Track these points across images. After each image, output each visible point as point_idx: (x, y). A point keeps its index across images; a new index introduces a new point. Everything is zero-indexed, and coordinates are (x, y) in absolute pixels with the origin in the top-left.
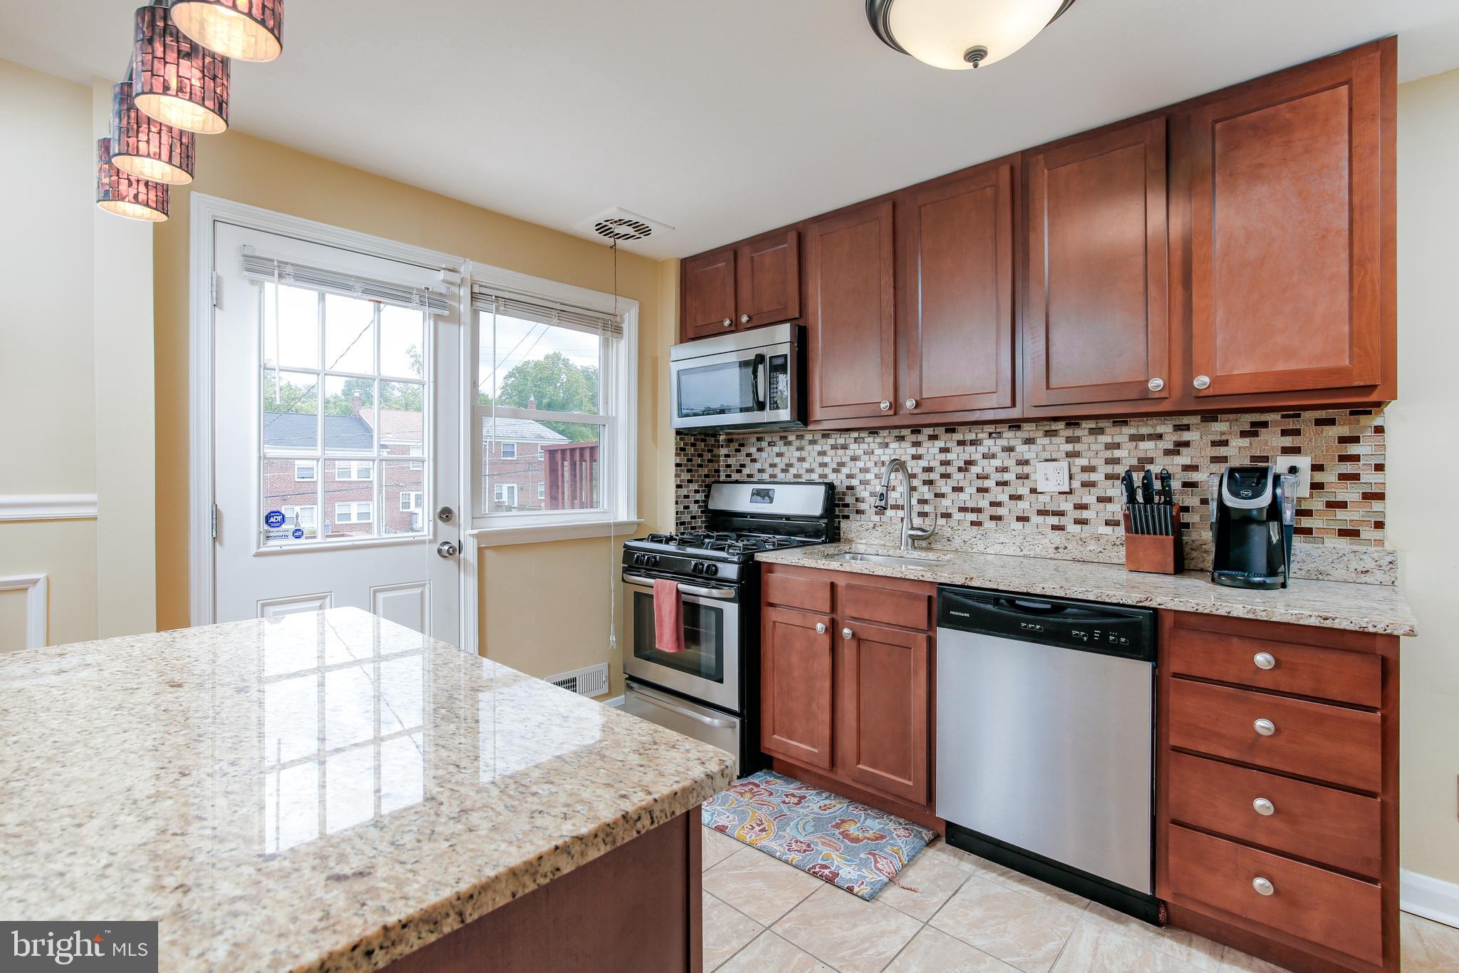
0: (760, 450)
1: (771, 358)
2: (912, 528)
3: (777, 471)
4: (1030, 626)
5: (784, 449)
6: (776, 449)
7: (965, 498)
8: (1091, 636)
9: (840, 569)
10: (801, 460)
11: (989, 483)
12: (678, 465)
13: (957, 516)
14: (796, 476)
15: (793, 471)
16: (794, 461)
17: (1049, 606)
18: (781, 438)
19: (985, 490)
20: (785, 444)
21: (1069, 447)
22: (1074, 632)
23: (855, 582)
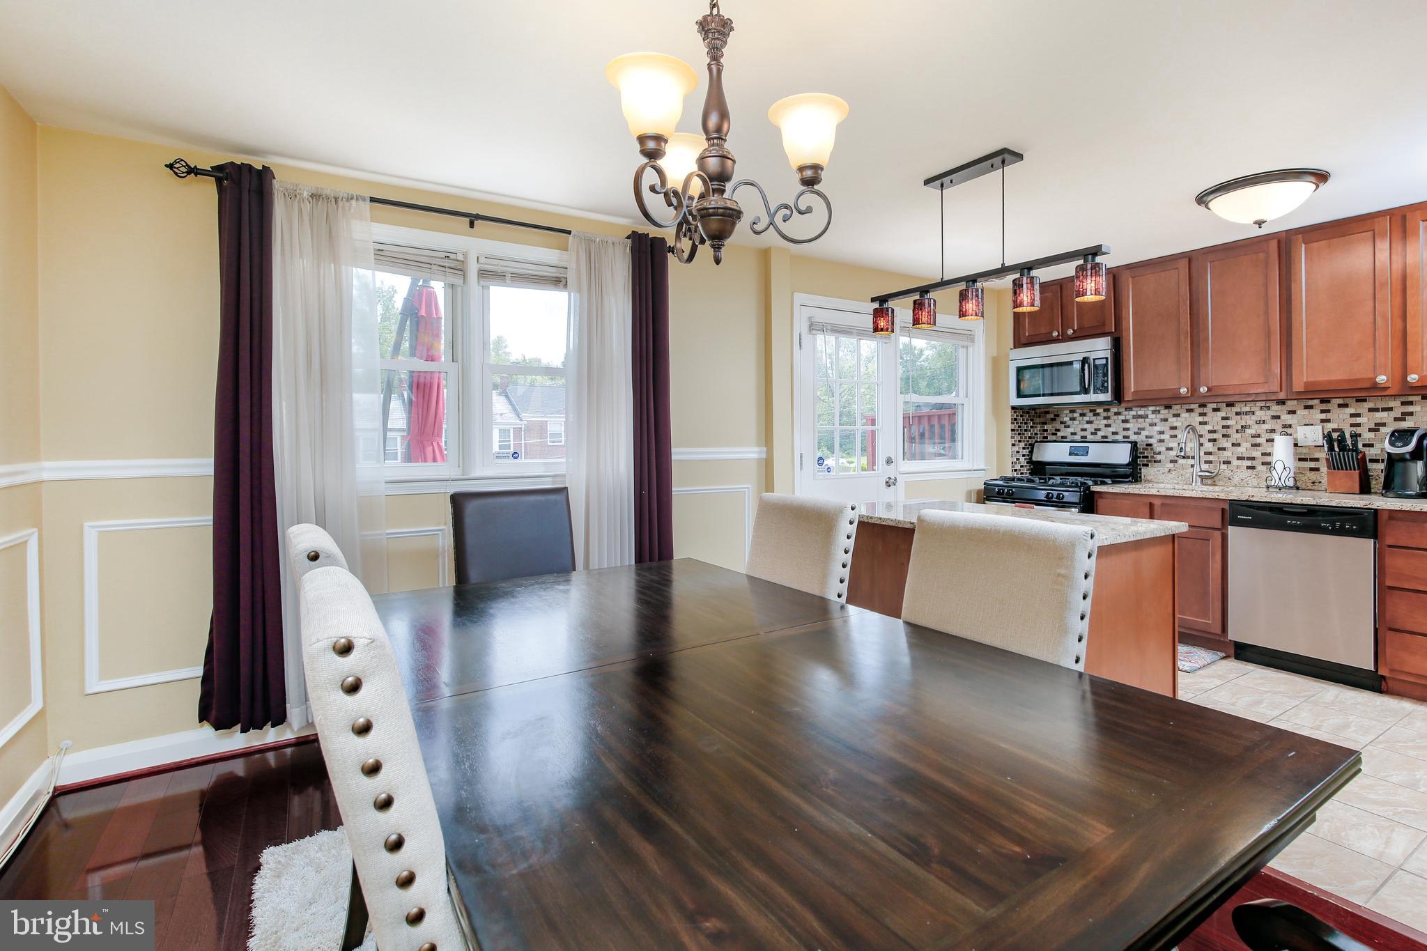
0: (1073, 419)
1: (1094, 360)
2: (1201, 471)
3: (1087, 434)
4: (1293, 522)
5: (1093, 418)
6: (1086, 419)
7: (1241, 450)
8: (1334, 526)
9: (1158, 494)
10: (1108, 426)
11: (1261, 440)
12: (1012, 430)
13: (1235, 462)
14: (1103, 437)
15: (1100, 434)
16: (1102, 427)
17: (1306, 511)
18: (1091, 411)
19: (1258, 445)
20: (1094, 415)
21: (1323, 416)
22: (1323, 525)
23: (1168, 501)
